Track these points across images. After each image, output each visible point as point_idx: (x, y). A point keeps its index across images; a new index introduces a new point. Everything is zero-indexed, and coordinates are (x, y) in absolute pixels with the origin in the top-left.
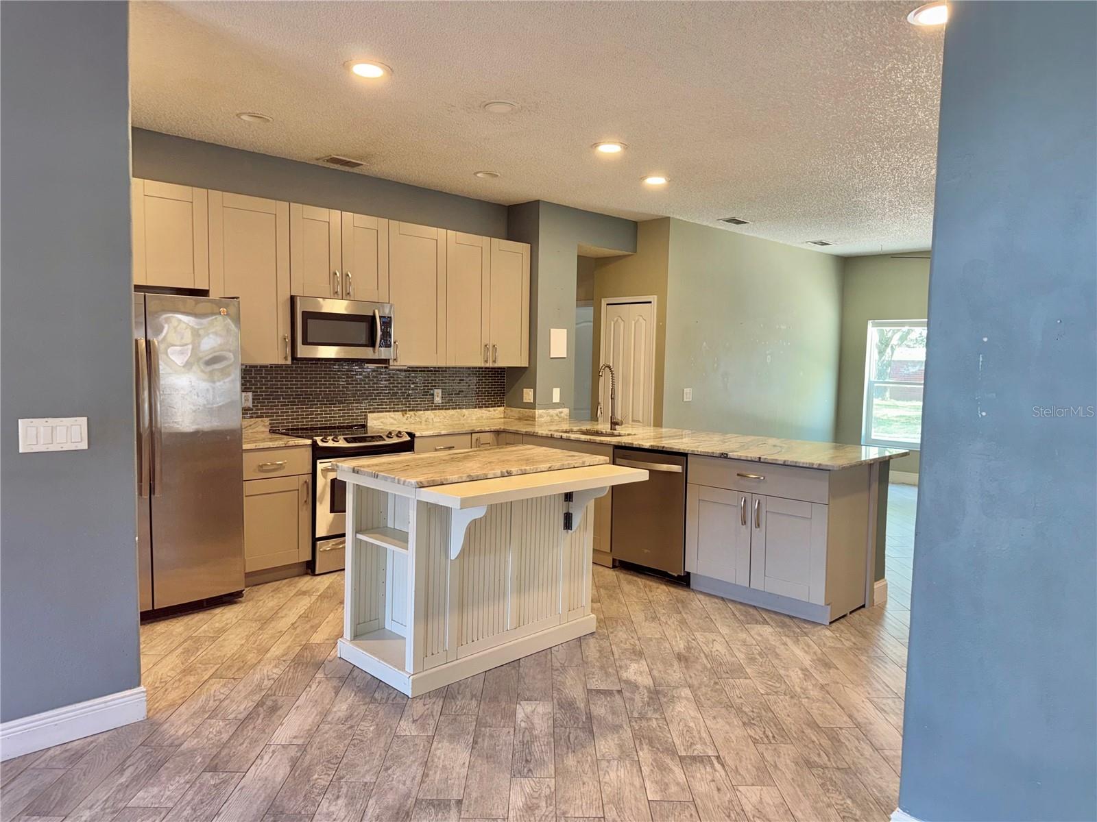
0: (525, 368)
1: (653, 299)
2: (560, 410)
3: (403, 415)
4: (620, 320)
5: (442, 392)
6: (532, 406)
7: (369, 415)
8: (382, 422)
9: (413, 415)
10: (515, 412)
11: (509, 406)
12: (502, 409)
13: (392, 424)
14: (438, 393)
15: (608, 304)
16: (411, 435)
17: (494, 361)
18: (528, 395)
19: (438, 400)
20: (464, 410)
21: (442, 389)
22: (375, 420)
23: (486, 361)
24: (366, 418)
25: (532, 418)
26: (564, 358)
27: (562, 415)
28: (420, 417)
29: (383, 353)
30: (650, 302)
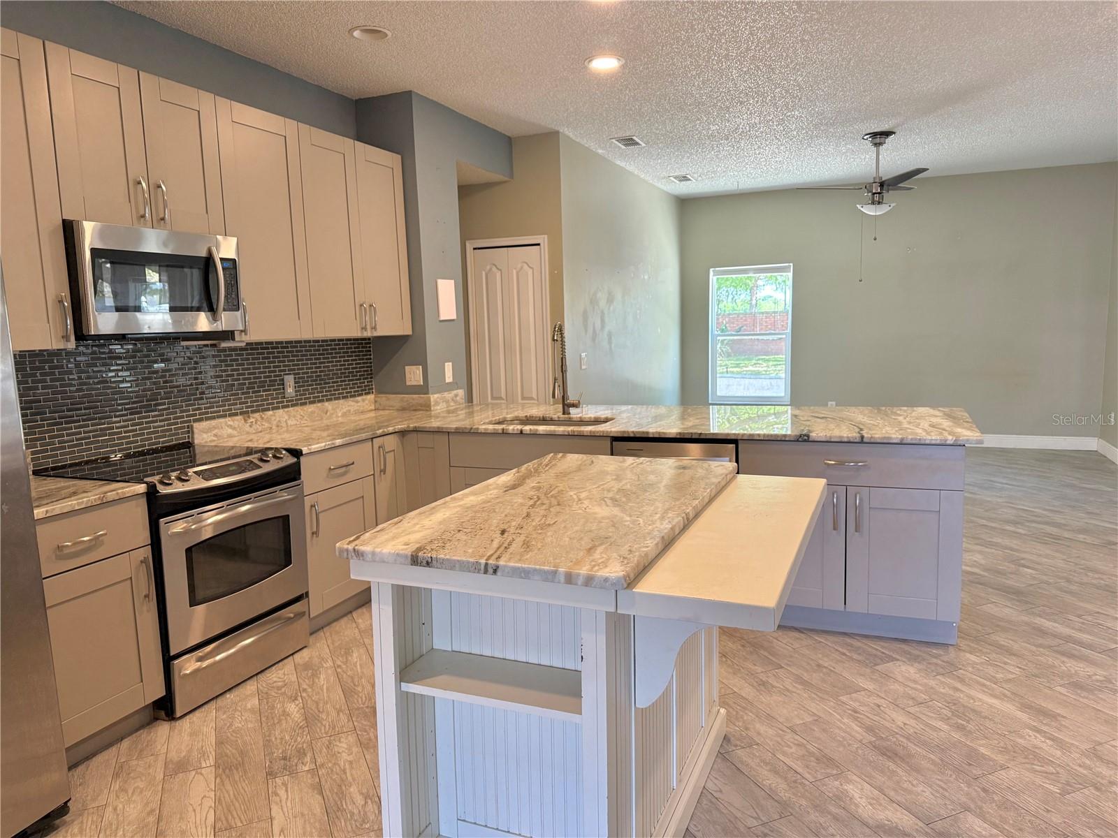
0: (407, 336)
1: (542, 239)
2: (455, 392)
3: (245, 420)
4: (494, 269)
5: (295, 378)
6: (423, 389)
7: (196, 425)
8: (215, 435)
9: (259, 419)
10: (395, 400)
11: (380, 392)
12: (371, 397)
13: (230, 436)
14: (290, 380)
15: (474, 249)
16: (296, 453)
17: (374, 328)
18: (414, 375)
19: (290, 390)
20: (326, 404)
21: (295, 374)
22: (206, 433)
23: (364, 329)
24: (190, 431)
25: (427, 407)
26: (453, 320)
27: (458, 398)
28: (269, 421)
29: (226, 321)
30: (539, 245)
